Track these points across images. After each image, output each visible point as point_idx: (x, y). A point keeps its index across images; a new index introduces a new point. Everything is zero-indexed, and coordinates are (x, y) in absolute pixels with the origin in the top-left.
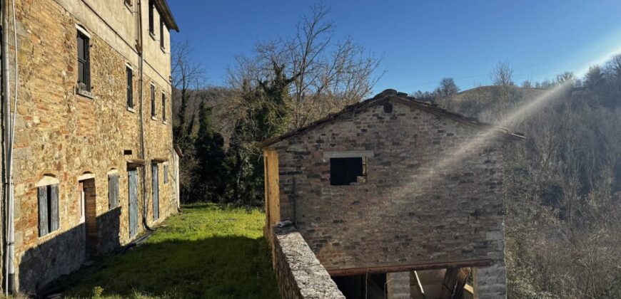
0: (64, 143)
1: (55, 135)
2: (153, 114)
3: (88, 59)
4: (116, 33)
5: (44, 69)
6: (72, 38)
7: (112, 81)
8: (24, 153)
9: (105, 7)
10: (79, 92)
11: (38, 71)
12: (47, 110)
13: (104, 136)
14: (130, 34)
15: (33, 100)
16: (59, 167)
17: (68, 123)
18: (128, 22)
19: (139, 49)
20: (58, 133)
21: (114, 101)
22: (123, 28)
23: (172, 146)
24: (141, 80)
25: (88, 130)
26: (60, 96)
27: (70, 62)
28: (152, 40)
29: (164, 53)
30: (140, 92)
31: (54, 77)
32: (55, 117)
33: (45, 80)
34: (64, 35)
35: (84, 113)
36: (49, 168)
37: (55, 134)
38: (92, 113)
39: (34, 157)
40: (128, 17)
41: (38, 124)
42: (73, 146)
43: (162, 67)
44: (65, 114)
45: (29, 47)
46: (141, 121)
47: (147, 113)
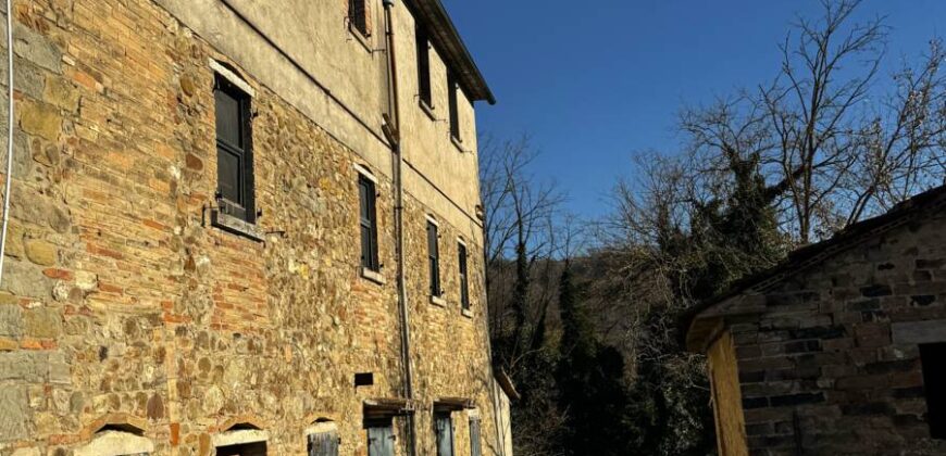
0: (173, 348)
1: (144, 324)
2: (435, 291)
3: (249, 146)
4: (327, 92)
5: (112, 155)
6: (198, 91)
7: (319, 204)
8: (40, 366)
9: (294, 29)
10: (219, 220)
11: (94, 159)
12: (118, 257)
13: (297, 337)
14: (367, 99)
15: (75, 230)
16: (155, 409)
17: (186, 295)
18: (360, 70)
19: (392, 136)
20: (154, 319)
21: (323, 251)
22: (346, 82)
23: (487, 371)
24: (400, 208)
25: (249, 318)
26: (159, 227)
27: (194, 147)
28: (427, 119)
29: (461, 151)
30: (398, 234)
31: (142, 177)
32: (145, 278)
33: (114, 182)
34: (176, 80)
35: (235, 274)
36: (124, 408)
37: (144, 321)
38: (260, 276)
39: (75, 378)
40: (360, 61)
41: (88, 293)
42: (199, 357)
43: (455, 183)
44: (178, 272)
45: (65, 98)
46: (401, 304)
47: (419, 287)
